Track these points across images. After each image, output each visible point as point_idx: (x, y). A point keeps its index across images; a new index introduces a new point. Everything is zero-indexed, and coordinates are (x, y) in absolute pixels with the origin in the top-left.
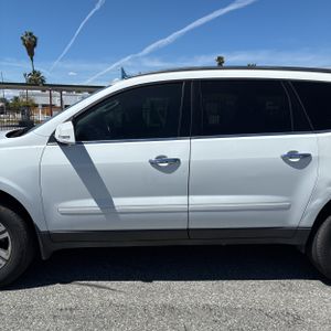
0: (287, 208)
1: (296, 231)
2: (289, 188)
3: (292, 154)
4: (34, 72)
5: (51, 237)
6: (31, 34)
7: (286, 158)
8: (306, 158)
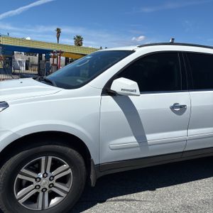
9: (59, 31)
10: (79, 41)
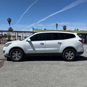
0: (59, 50)
1: (60, 53)
2: (59, 47)
3: (59, 43)
4: (10, 28)
5: (27, 54)
6: (10, 18)
7: (58, 43)
8: (61, 43)
9: (57, 25)
10: (65, 28)
